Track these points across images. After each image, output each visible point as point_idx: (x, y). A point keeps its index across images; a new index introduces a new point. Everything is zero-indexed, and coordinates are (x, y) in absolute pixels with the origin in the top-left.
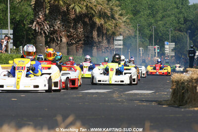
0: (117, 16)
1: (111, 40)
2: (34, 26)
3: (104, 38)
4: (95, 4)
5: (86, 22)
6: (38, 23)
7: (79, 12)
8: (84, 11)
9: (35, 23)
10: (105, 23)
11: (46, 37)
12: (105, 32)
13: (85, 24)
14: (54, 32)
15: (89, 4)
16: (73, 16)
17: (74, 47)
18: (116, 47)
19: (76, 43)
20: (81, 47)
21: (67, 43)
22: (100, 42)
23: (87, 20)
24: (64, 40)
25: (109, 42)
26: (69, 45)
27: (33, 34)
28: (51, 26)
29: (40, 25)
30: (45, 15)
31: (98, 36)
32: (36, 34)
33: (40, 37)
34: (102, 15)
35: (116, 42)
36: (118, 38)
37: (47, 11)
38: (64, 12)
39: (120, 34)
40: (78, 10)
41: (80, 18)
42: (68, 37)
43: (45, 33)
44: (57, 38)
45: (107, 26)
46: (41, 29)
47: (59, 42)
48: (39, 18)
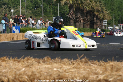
0: (104, 11)
1: (102, 22)
2: (69, 16)
3: (99, 21)
4: (95, 6)
5: (91, 14)
6: (71, 14)
7: (88, 10)
8: (90, 9)
9: (69, 14)
10: (99, 14)
11: (74, 20)
12: (99, 18)
13: (90, 15)
14: (77, 18)
15: (92, 6)
16: (85, 11)
17: (86, 24)
18: (104, 24)
19: (87, 23)
20: (89, 24)
21: (83, 23)
22: (97, 22)
23: (91, 13)
24: (82, 21)
25: (101, 22)
26: (84, 23)
27: (68, 19)
28: (76, 15)
29: (72, 15)
30: (74, 11)
31: (96, 20)
32: (70, 19)
33: (71, 20)
34: (98, 11)
35: (104, 23)
36: (105, 21)
37: (75, 9)
38: (82, 9)
39: (106, 19)
40: (87, 8)
41: (89, 12)
42: (83, 20)
43: (74, 18)
44: (79, 21)
45: (100, 15)
46: (72, 17)
47: (79, 22)
48: (71, 12)
